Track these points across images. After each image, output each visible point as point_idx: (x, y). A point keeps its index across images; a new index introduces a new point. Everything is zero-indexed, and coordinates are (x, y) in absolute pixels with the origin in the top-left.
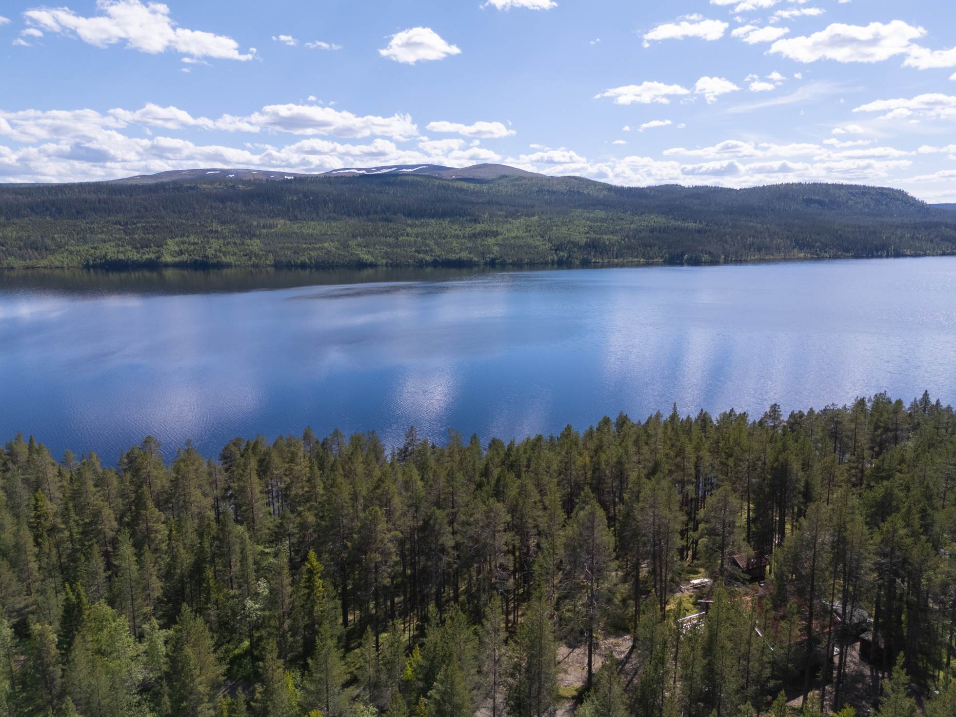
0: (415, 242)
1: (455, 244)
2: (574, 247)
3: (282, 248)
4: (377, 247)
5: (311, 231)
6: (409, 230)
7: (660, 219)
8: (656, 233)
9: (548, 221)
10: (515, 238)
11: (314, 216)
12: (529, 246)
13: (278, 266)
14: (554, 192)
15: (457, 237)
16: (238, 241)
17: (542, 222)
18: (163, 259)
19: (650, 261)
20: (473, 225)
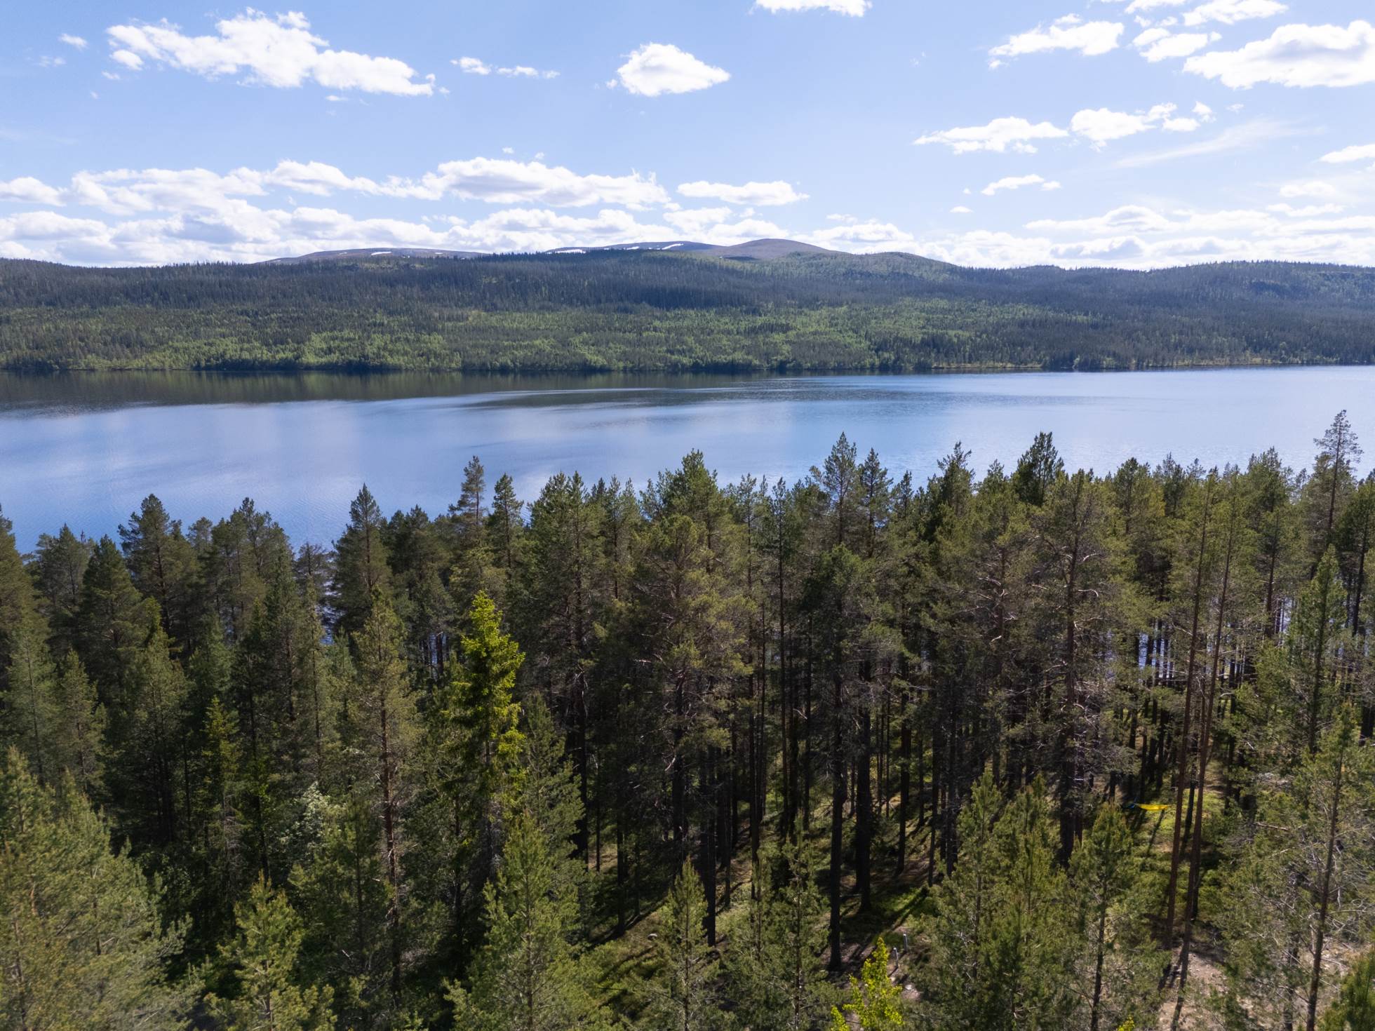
0: (667, 340)
1: (724, 342)
2: (905, 345)
3: (475, 346)
4: (611, 345)
5: (515, 325)
6: (657, 323)
7: (1031, 311)
8: (1028, 328)
9: (863, 313)
10: (815, 333)
11: (521, 304)
12: (836, 344)
13: (467, 370)
14: (869, 275)
15: (729, 332)
16: (411, 337)
17: (854, 313)
18: (304, 360)
19: (1022, 366)
20: (750, 318)
